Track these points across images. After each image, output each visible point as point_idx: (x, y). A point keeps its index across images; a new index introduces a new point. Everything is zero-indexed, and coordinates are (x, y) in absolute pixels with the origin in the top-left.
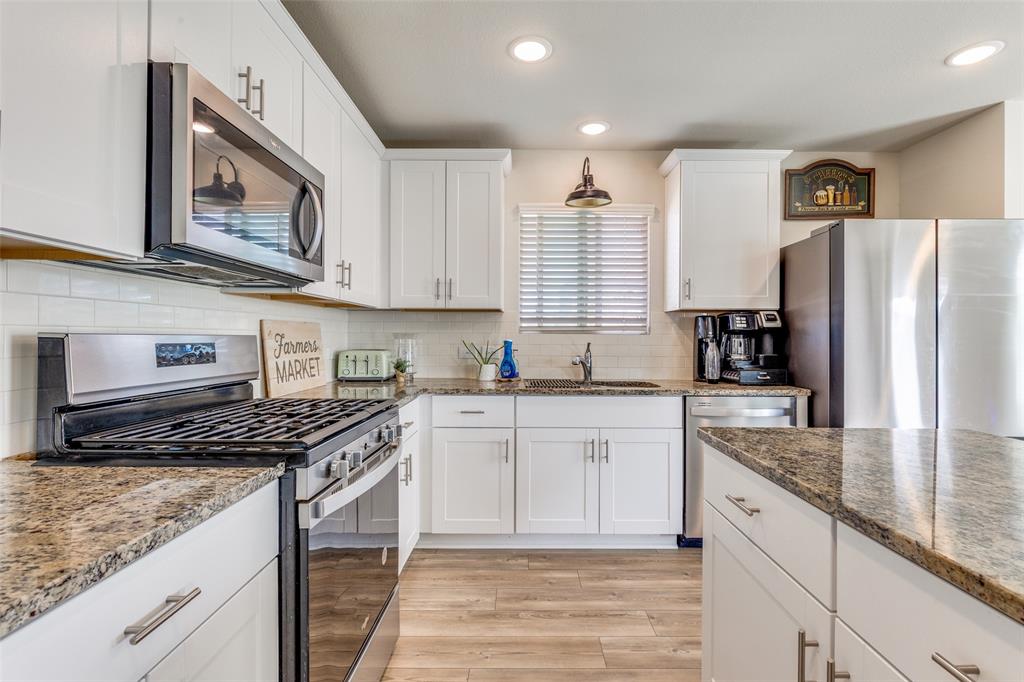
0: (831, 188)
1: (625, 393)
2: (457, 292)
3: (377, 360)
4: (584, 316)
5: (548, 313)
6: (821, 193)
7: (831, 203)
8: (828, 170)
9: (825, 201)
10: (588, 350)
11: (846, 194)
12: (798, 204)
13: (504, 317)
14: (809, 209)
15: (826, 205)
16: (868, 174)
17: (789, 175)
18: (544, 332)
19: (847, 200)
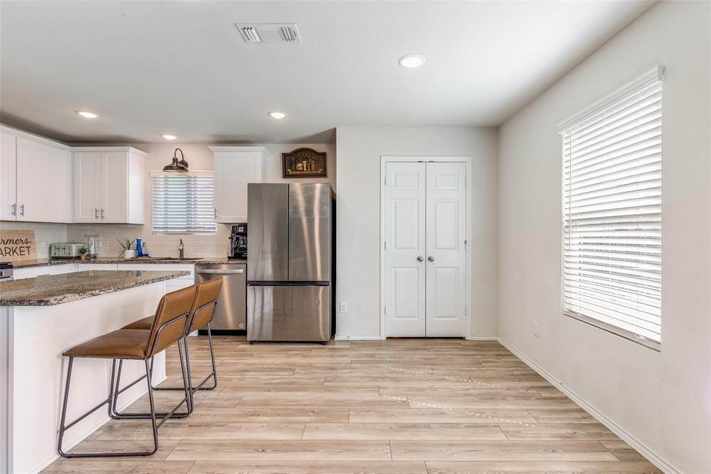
0: (304, 162)
1: (166, 263)
2: (106, 214)
3: (70, 248)
4: (190, 226)
5: (171, 224)
6: (300, 165)
7: (305, 170)
8: (303, 153)
9: (302, 169)
10: (182, 243)
11: (313, 165)
12: (289, 170)
13: (144, 227)
14: (294, 172)
15: (303, 170)
16: (324, 155)
17: (285, 156)
18: (167, 234)
19: (313, 168)
